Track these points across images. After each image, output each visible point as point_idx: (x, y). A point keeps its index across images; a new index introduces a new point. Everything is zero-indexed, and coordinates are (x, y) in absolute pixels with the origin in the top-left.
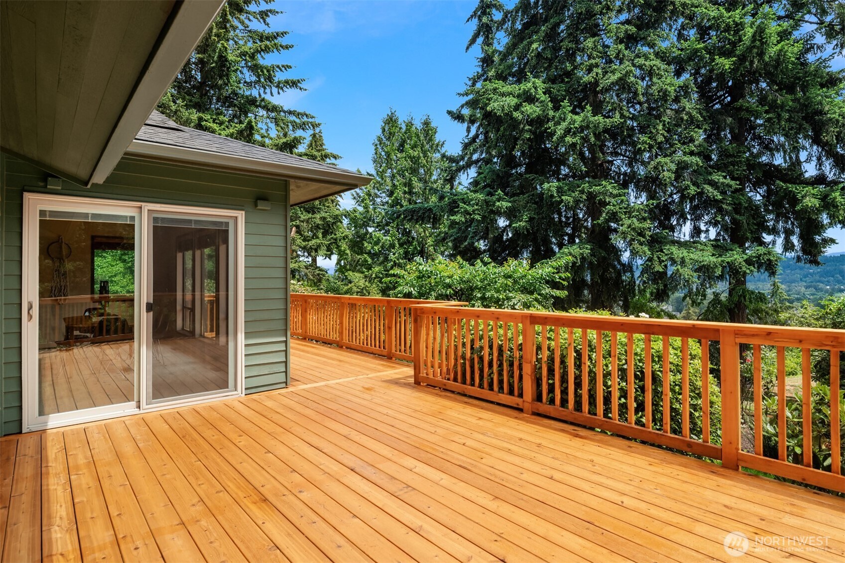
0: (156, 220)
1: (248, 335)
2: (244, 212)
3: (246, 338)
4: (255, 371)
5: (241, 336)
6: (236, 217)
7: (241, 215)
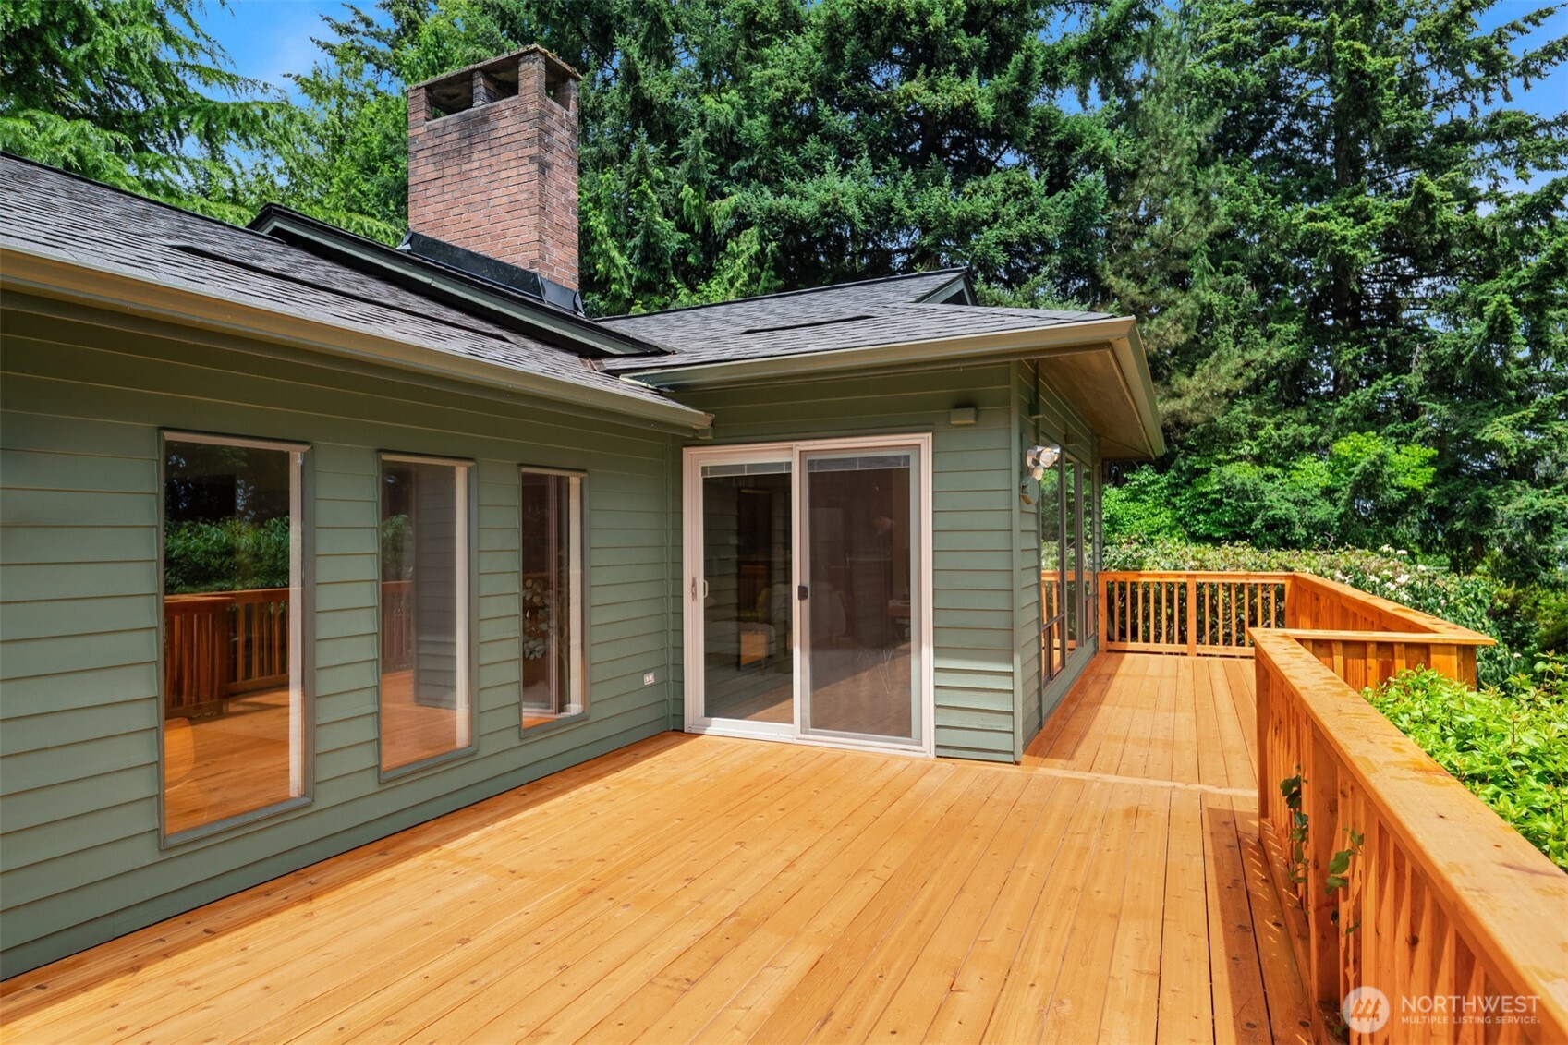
0: (811, 463)
1: (939, 651)
2: (930, 435)
3: (936, 655)
4: (954, 719)
5: (928, 651)
6: (919, 445)
7: (925, 440)
